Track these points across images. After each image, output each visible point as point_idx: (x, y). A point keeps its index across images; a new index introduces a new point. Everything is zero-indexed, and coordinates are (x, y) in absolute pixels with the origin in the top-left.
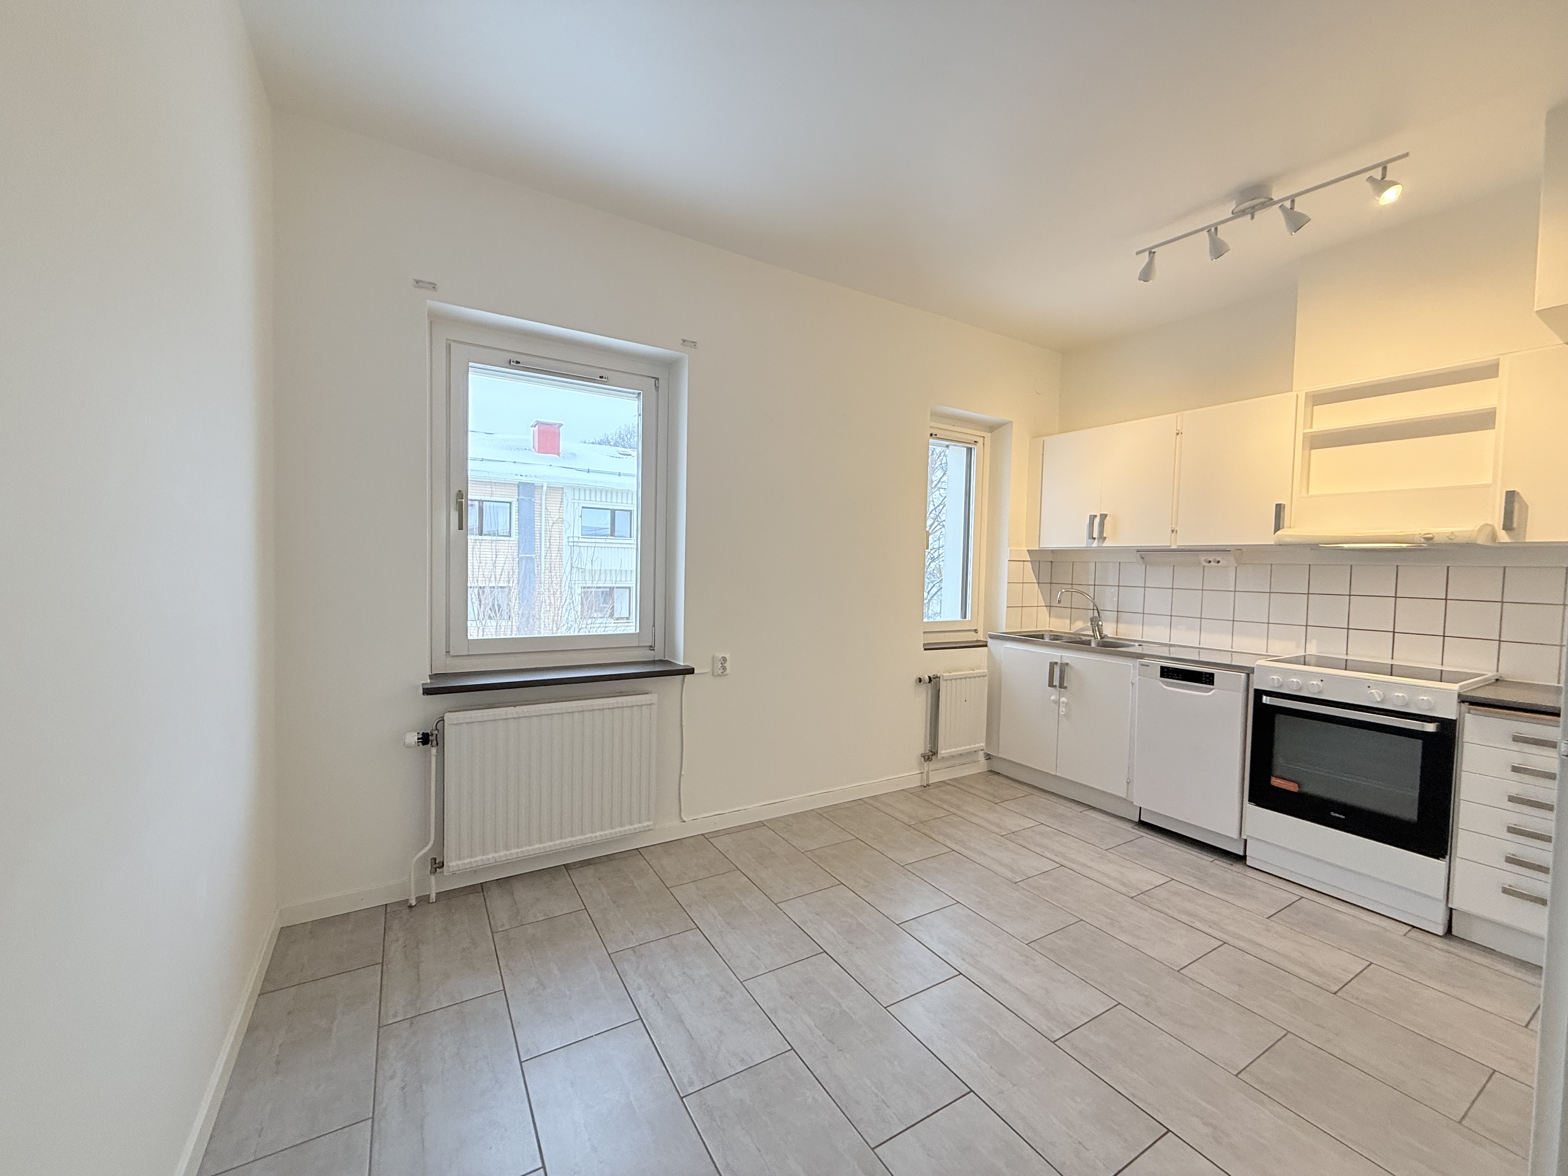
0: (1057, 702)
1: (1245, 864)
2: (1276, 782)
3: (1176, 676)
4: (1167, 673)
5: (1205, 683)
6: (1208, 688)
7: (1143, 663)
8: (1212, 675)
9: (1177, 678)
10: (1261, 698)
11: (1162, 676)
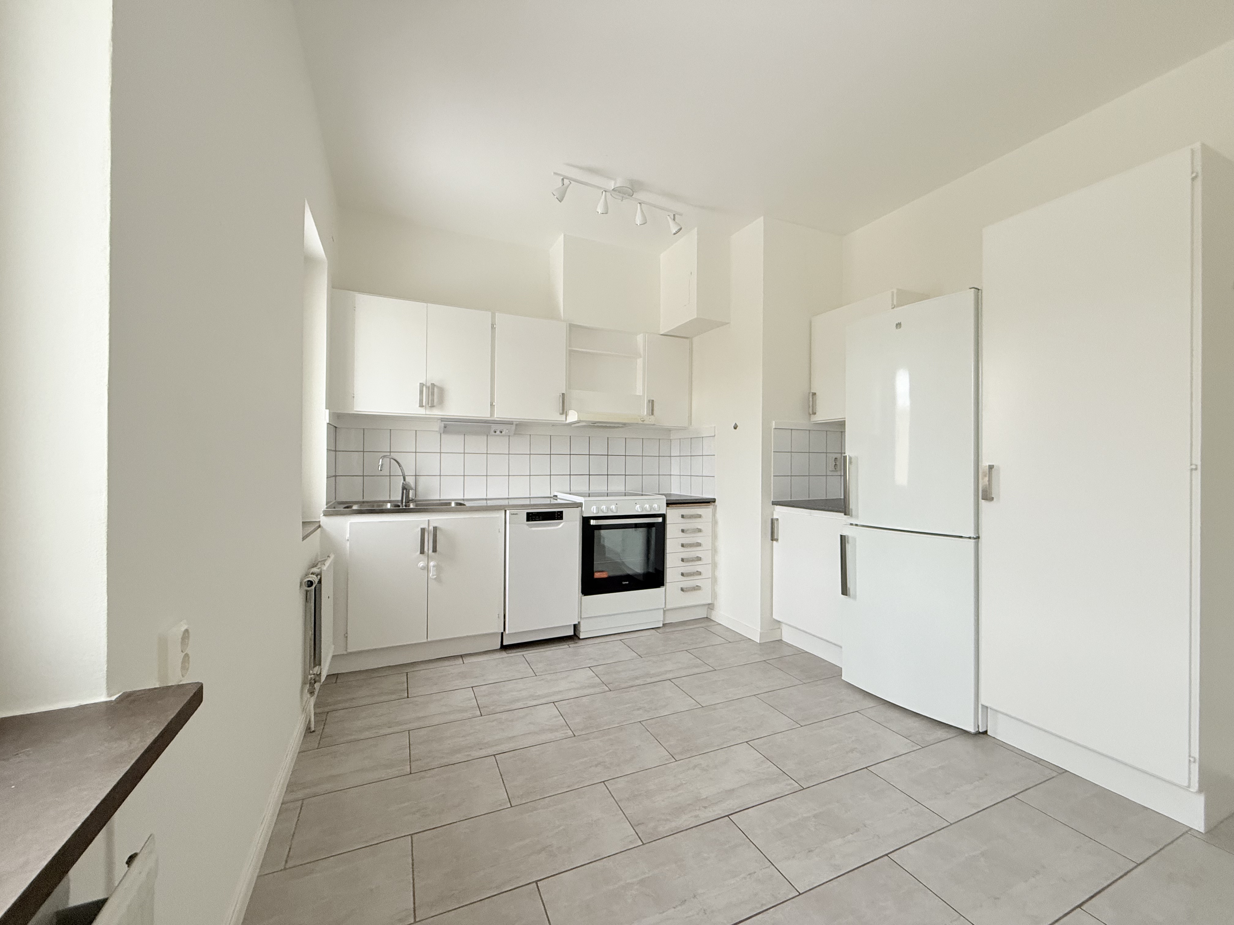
0: (427, 568)
1: (579, 639)
2: (597, 575)
3: (538, 518)
4: (531, 517)
5: (558, 519)
6: (558, 523)
7: (513, 513)
8: (562, 512)
9: (538, 519)
10: (589, 522)
11: (528, 520)
